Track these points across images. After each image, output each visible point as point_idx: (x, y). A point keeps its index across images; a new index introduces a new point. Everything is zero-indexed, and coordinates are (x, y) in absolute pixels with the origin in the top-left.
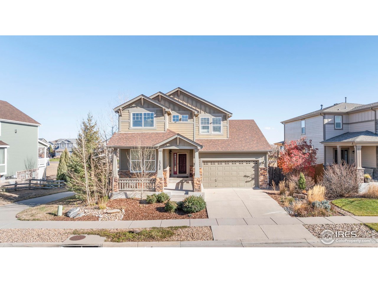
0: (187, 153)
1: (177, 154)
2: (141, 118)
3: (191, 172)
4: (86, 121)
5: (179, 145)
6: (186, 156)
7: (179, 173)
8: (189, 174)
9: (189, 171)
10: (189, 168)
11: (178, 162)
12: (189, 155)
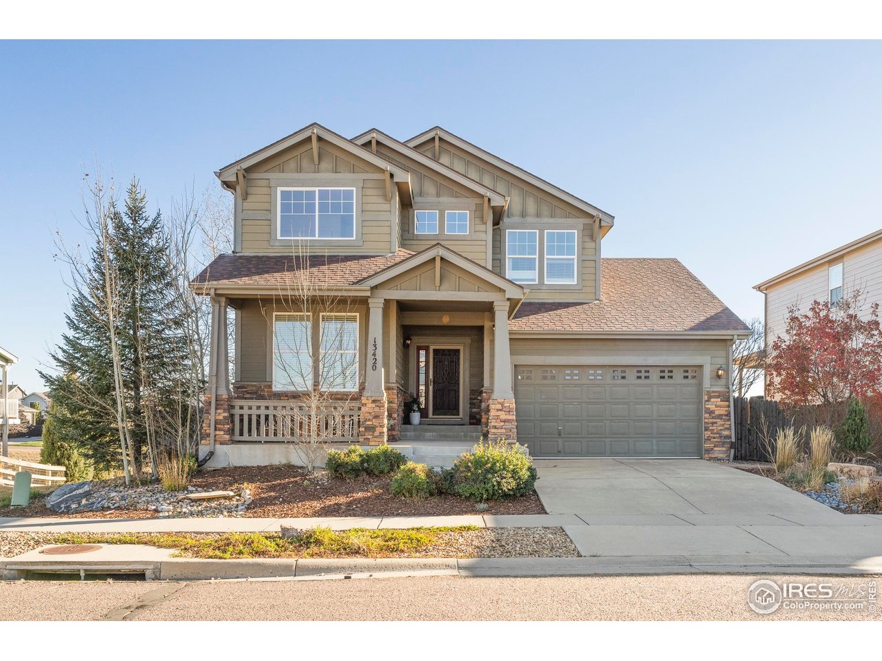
0: (461, 348)
1: (427, 349)
2: (311, 208)
3: (474, 410)
4: (122, 209)
5: (441, 288)
6: (457, 363)
7: (433, 415)
8: (468, 418)
9: (469, 406)
10: (468, 396)
11: (431, 377)
12: (468, 354)
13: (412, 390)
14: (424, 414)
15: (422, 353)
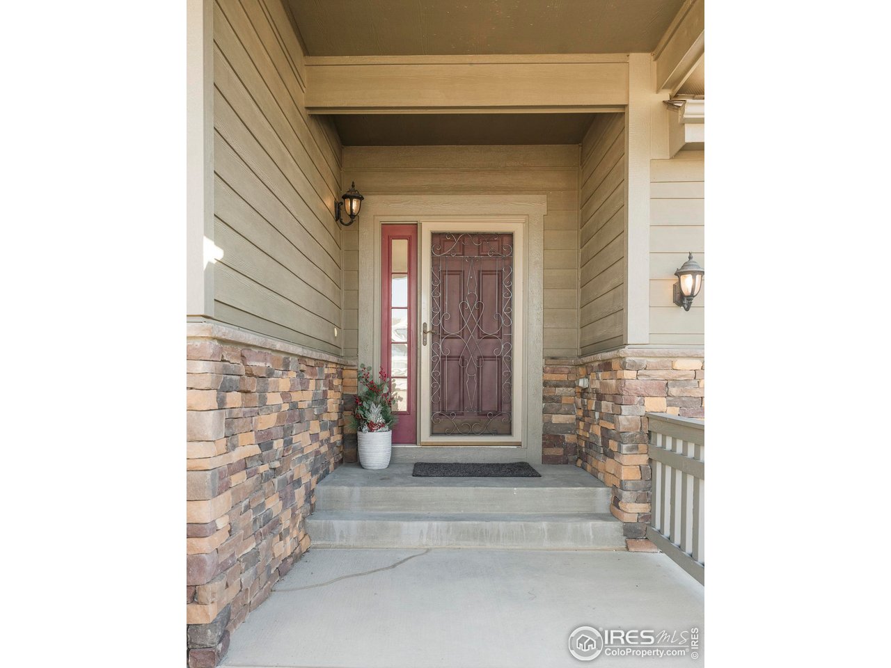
0: (518, 228)
1: (411, 233)
3: (556, 419)
6: (504, 277)
7: (433, 434)
8: (539, 441)
9: (540, 405)
10: (537, 379)
11: (426, 317)
12: (537, 255)
13: (369, 357)
14: (403, 429)
15: (400, 248)
